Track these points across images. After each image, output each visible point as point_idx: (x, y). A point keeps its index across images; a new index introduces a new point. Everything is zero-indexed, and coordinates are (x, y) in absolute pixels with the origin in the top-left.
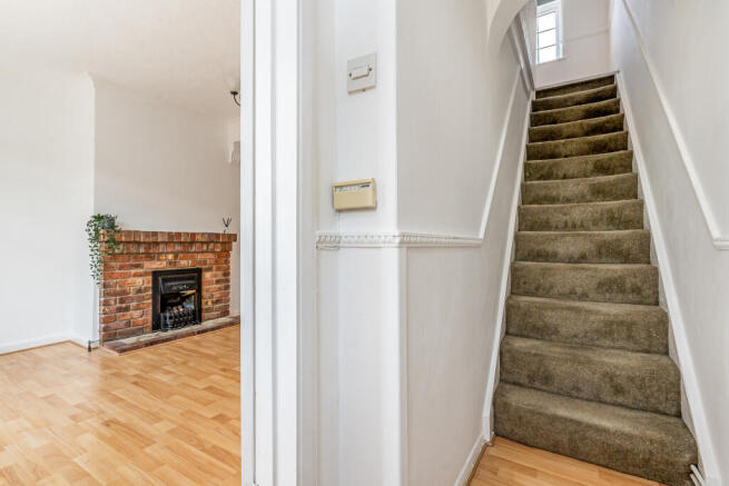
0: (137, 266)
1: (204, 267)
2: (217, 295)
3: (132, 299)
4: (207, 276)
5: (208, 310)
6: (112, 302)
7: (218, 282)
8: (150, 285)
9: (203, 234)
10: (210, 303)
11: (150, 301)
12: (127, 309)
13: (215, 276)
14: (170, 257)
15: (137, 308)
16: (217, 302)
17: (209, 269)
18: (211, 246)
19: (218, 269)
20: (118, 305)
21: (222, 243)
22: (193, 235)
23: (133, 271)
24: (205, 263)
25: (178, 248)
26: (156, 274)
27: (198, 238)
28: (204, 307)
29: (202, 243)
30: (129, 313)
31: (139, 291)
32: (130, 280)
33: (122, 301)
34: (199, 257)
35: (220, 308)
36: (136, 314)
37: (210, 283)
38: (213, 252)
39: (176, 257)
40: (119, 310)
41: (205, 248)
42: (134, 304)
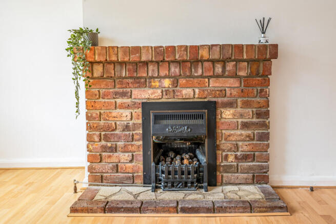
0: (123, 95)
1: (220, 100)
2: (244, 147)
3: (119, 138)
4: (227, 115)
5: (228, 169)
6: (97, 139)
7: (245, 126)
8: (140, 121)
9: (211, 47)
10: (231, 158)
11: (141, 143)
12: (114, 149)
13: (242, 116)
14: (167, 83)
15: (125, 151)
16: (245, 158)
17: (230, 105)
18: (230, 66)
19: (246, 104)
20: (103, 143)
21: (248, 61)
22: (195, 49)
23: (119, 101)
24: (223, 93)
25: (175, 70)
26: (146, 107)
27: (204, 54)
28: (221, 163)
29: (213, 62)
30: (116, 154)
31: (127, 128)
32: (115, 113)
33: (107, 138)
34: (214, 84)
35: (250, 168)
36: (125, 157)
37: (231, 126)
38: (235, 76)
39: (175, 83)
40: (104, 148)
41: (219, 69)
42: (121, 144)
